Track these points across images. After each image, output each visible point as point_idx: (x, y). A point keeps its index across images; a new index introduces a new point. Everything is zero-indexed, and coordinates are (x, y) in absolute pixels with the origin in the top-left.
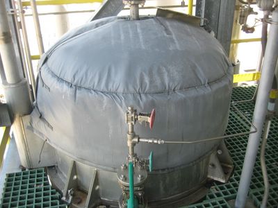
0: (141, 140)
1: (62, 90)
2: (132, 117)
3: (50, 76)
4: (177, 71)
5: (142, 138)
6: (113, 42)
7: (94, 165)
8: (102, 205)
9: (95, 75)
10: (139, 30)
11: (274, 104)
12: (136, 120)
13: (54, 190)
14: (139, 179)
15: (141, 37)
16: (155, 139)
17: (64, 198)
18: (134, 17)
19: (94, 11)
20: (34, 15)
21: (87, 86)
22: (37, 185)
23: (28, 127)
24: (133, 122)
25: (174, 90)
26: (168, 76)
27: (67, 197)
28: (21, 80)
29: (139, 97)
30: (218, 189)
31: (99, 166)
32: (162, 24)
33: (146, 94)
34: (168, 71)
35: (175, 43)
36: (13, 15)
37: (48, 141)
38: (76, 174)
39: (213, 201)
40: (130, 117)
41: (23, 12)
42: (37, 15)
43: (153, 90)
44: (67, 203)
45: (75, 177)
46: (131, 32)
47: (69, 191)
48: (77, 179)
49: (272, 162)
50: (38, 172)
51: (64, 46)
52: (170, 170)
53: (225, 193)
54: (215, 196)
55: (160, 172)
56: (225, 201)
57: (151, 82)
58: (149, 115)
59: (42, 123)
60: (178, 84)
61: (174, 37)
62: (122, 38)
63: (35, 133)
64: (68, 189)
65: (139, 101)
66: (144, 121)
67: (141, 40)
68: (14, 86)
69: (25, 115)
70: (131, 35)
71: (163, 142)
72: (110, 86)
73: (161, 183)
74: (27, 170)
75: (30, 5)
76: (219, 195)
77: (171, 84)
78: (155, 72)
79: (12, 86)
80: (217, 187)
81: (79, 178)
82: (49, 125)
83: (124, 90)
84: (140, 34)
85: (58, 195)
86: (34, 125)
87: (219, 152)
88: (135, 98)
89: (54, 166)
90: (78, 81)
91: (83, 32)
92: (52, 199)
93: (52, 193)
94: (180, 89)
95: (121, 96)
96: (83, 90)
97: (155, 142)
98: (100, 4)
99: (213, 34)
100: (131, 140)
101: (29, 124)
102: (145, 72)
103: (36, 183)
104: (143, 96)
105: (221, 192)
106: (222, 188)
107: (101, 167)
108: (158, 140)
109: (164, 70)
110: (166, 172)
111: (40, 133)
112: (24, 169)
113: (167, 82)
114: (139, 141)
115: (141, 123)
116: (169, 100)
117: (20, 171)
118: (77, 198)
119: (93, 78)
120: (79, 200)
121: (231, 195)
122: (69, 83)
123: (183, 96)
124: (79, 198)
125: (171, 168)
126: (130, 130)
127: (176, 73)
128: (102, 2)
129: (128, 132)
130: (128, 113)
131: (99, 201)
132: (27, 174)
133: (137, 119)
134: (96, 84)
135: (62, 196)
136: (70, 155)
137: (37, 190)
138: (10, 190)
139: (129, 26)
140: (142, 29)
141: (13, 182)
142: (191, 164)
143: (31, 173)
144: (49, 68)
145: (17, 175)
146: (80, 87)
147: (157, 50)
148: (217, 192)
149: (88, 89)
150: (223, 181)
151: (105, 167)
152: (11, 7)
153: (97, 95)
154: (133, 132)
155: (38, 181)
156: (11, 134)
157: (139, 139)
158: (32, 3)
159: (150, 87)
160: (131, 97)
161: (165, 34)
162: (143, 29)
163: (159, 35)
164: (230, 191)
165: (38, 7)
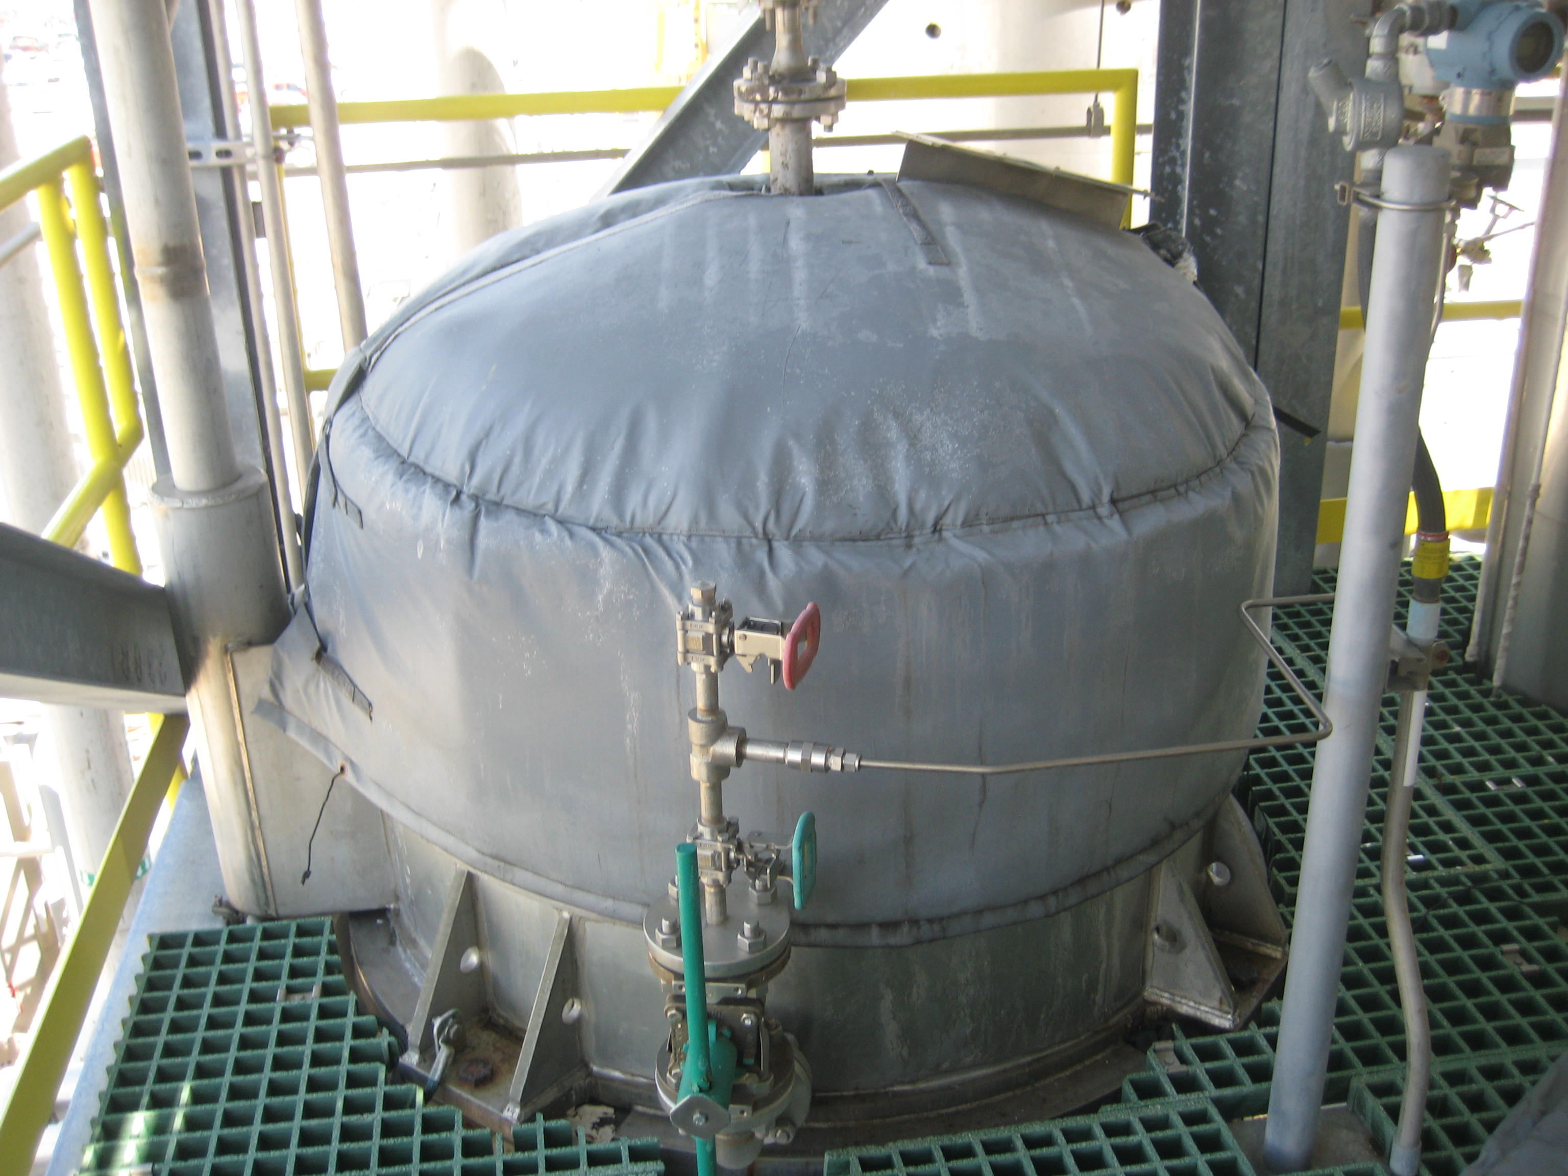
0: (751, 750)
1: (416, 518)
2: (707, 638)
3: (366, 452)
4: (954, 436)
5: (760, 742)
6: (665, 297)
7: (559, 889)
8: (595, 1101)
9: (567, 450)
10: (796, 244)
11: (1434, 609)
12: (726, 653)
13: (368, 1019)
14: (744, 942)
15: (800, 275)
16: (817, 746)
17: (411, 1058)
18: (789, 179)
19: (622, 153)
20: (325, 168)
21: (529, 500)
22: (290, 991)
23: (262, 707)
24: (712, 661)
25: (937, 528)
26: (908, 458)
27: (427, 1050)
28: (238, 477)
29: (762, 556)
30: (1190, 1054)
31: (579, 896)
32: (915, 216)
33: (797, 542)
34: (913, 438)
35: (961, 305)
36: (226, 174)
37: (349, 776)
38: (477, 943)
39: (1155, 1108)
40: (696, 635)
41: (277, 155)
42: (338, 171)
43: (829, 525)
44: (422, 1081)
45: (473, 958)
46: (756, 252)
47: (437, 1022)
48: (482, 965)
49: (1500, 938)
50: (302, 932)
51: (446, 314)
52: (926, 931)
53: (1222, 1079)
54: (1169, 1087)
55: (875, 937)
56: (1214, 1112)
57: (824, 485)
58: (781, 630)
59: (325, 684)
60: (957, 499)
61: (963, 274)
62: (711, 277)
63: (292, 733)
64: (434, 1012)
65: (762, 574)
66: (762, 657)
67: (799, 290)
68: (204, 502)
69: (250, 644)
70: (754, 268)
71: (853, 761)
72: (633, 501)
73: (888, 999)
74: (250, 922)
75: (306, 122)
76: (1185, 1084)
77: (922, 495)
78: (846, 439)
79: (193, 503)
80: (1186, 1045)
81: (491, 962)
82: (356, 694)
83: (695, 520)
84: (800, 263)
85: (384, 1039)
86: (288, 699)
87: (1216, 874)
88: (743, 559)
89: (382, 913)
90: (487, 479)
91: (538, 252)
92: (356, 1056)
93: (358, 1032)
94: (964, 524)
95: (680, 547)
96: (510, 516)
97: (818, 759)
98: (656, 115)
99: (1190, 266)
100: (705, 747)
101: (266, 693)
102: (797, 436)
103: (284, 981)
104: (783, 552)
105: (1199, 1069)
106: (1207, 1054)
107: (591, 899)
108: (829, 753)
109: (892, 431)
110: (903, 937)
111: (318, 738)
112: (235, 916)
113: (901, 488)
114: (740, 756)
115: (746, 664)
116: (906, 573)
117: (218, 924)
118: (474, 1062)
119: (557, 462)
120: (483, 1071)
121: (1248, 1087)
122: (447, 486)
123: (981, 556)
124: (486, 1062)
125: (930, 921)
126: (701, 702)
127: (949, 446)
128: (664, 110)
129: (693, 714)
130: (688, 617)
131: (579, 1081)
132: (247, 937)
133: (731, 645)
134: (569, 488)
135: (404, 1047)
136: (450, 841)
137: (287, 1016)
138: (161, 1007)
139: (752, 221)
140: (808, 237)
141: (180, 973)
142: (1035, 910)
143: (267, 935)
144: (365, 419)
145: (200, 940)
146: (497, 507)
147: (866, 335)
148: (1177, 1067)
149: (534, 516)
150: (1223, 1021)
151: (609, 904)
152: (220, 132)
153: (568, 543)
154: (713, 708)
155: (295, 972)
156: (187, 754)
157: (742, 743)
158: (316, 114)
159: (819, 507)
160: (724, 552)
161: (921, 263)
162: (814, 239)
163: (891, 267)
164: (1248, 1068)
165: (345, 131)
